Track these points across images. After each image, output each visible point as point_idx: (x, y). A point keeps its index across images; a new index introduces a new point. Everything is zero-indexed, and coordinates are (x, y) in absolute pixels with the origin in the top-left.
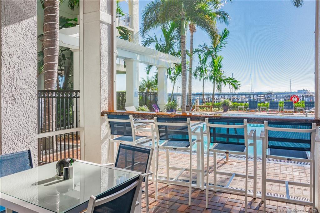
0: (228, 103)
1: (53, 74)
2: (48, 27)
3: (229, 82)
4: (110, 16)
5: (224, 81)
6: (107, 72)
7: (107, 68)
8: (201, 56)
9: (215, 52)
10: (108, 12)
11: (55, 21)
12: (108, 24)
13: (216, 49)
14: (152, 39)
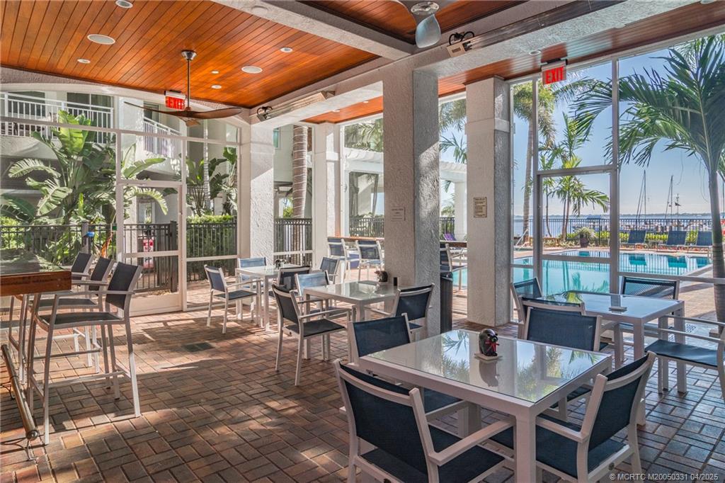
0: (588, 234)
1: (301, 202)
2: (296, 155)
3: (592, 198)
4: (337, 154)
5: (583, 198)
6: (333, 203)
7: (333, 199)
8: (546, 157)
9: (570, 148)
10: (335, 151)
11: (302, 149)
12: (335, 162)
13: (570, 144)
14: (449, 142)
